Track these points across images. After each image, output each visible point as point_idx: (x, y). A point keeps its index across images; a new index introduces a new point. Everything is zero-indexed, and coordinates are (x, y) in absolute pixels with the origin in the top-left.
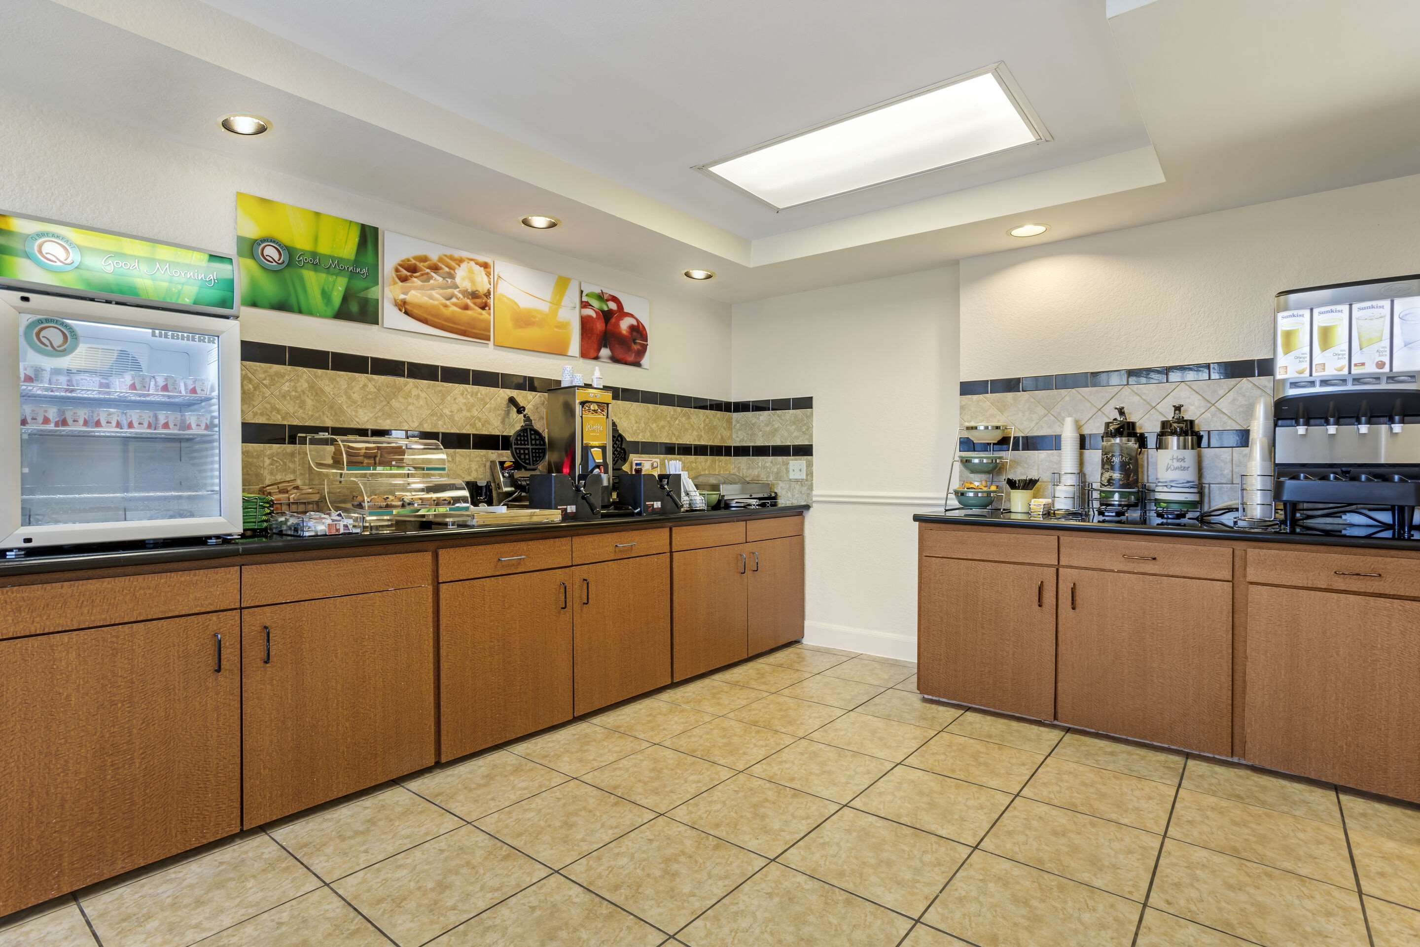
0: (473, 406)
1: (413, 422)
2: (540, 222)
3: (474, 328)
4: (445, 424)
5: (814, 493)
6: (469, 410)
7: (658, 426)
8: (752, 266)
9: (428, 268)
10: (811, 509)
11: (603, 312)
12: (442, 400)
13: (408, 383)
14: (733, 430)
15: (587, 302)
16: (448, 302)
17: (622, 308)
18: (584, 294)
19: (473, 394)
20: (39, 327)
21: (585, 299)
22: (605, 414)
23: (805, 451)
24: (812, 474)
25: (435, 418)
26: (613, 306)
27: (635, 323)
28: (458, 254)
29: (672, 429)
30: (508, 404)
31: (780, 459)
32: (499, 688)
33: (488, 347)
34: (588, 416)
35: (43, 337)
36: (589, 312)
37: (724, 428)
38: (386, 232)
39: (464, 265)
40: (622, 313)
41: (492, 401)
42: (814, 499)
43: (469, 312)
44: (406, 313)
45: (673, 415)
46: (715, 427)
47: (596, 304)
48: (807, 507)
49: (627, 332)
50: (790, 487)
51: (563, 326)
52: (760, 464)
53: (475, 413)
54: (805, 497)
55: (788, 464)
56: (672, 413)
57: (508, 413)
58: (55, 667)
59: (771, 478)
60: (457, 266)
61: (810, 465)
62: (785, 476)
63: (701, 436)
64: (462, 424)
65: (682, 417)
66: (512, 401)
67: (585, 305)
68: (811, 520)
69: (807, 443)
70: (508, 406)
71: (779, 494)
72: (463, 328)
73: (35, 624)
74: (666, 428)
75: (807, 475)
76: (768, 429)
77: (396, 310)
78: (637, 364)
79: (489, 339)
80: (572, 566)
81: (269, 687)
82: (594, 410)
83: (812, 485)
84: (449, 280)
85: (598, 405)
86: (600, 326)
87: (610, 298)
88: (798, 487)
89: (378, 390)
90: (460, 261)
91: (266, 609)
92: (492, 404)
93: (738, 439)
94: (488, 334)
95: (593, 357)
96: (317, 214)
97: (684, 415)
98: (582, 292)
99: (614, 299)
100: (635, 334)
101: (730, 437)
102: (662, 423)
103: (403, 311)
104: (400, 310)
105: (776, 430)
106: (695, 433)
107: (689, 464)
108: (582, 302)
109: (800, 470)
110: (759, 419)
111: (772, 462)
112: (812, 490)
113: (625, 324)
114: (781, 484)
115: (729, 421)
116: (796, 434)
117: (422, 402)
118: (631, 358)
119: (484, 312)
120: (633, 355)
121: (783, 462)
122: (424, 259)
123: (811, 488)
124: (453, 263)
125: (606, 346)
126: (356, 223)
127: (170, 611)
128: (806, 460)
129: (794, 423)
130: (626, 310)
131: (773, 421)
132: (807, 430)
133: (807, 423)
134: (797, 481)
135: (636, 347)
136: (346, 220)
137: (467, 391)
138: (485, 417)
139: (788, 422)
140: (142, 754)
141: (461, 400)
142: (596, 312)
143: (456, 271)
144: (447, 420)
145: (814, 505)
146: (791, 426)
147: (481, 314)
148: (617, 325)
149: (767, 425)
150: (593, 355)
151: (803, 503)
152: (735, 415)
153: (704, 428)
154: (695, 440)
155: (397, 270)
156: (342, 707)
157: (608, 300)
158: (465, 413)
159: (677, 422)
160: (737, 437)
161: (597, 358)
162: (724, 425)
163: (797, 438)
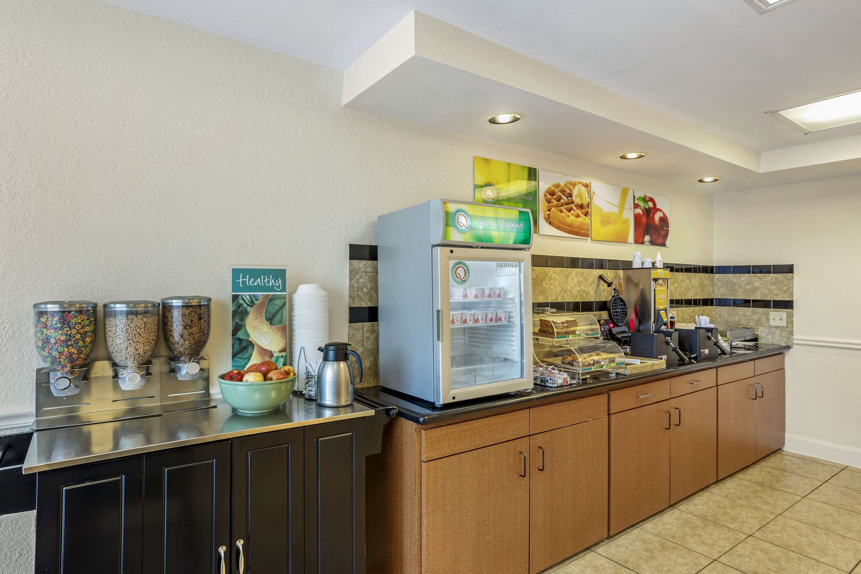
0: (581, 282)
1: (553, 296)
2: (632, 155)
3: (581, 229)
4: (568, 296)
5: (795, 336)
6: (579, 286)
7: (674, 287)
8: (761, 172)
9: (560, 192)
10: (792, 349)
11: (646, 209)
12: (567, 280)
13: (550, 270)
14: (715, 287)
15: (637, 204)
16: (569, 214)
17: (656, 206)
18: (636, 199)
19: (582, 274)
20: (456, 268)
21: (636, 202)
22: (666, 286)
23: (788, 305)
24: (792, 323)
25: (563, 293)
26: (651, 204)
27: (662, 215)
28: (573, 180)
29: (681, 289)
30: (598, 279)
31: (760, 310)
32: (636, 485)
33: (588, 242)
34: (658, 288)
35: (458, 273)
36: (639, 211)
37: (710, 286)
38: (540, 170)
39: (576, 187)
40: (655, 209)
41: (591, 278)
42: (795, 342)
43: (579, 219)
44: (550, 223)
45: (682, 279)
46: (705, 286)
47: (642, 204)
48: (788, 347)
49: (659, 222)
50: (770, 331)
51: (626, 222)
52: (741, 313)
53: (582, 287)
54: (785, 340)
55: (769, 314)
56: (682, 277)
57: (598, 285)
58: (462, 473)
59: (752, 324)
60: (573, 188)
61: (790, 317)
62: (765, 322)
63: (697, 293)
64: (576, 295)
65: (687, 280)
66: (601, 277)
67: (636, 206)
68: (789, 358)
69: (787, 299)
70: (599, 281)
71: (760, 336)
72: (576, 230)
73: (456, 448)
74: (679, 289)
75: (787, 323)
76: (748, 287)
77: (545, 221)
78: (664, 245)
79: (589, 237)
80: (670, 399)
81: (540, 485)
82: (661, 284)
83: (792, 331)
84: (570, 198)
85: (663, 280)
86: (644, 220)
87: (649, 199)
88: (778, 332)
89: (537, 276)
90: (574, 185)
91: (539, 435)
92: (590, 280)
93: (720, 294)
94: (588, 232)
95: (641, 242)
96: (509, 164)
97: (688, 278)
98: (634, 197)
99: (652, 200)
100: (662, 223)
101: (713, 292)
102: (676, 285)
103: (548, 222)
104: (547, 222)
105: (757, 288)
106: (694, 291)
107: (690, 314)
108: (635, 204)
109: (781, 319)
110: (740, 279)
111: (752, 312)
112: (792, 335)
113: (658, 216)
114: (761, 329)
115: (713, 280)
116: (776, 292)
117: (557, 283)
118: (660, 241)
119: (586, 218)
120: (662, 238)
121: (763, 312)
122: (557, 186)
123: (791, 333)
124: (571, 187)
125: (647, 234)
126: (526, 167)
127: (503, 438)
128: (787, 312)
129: (775, 284)
130: (658, 207)
131: (754, 281)
132: (787, 289)
133: (788, 284)
134: (777, 327)
135: (663, 233)
136: (522, 166)
137: (578, 273)
138: (587, 290)
139: (769, 283)
140: (493, 527)
141: (576, 279)
142: (643, 211)
143: (573, 192)
144: (569, 293)
145: (794, 346)
146: (772, 286)
147: (585, 219)
148: (653, 218)
149: (748, 284)
150: (640, 240)
151: (784, 344)
152: (717, 276)
153: (699, 286)
154: (693, 296)
155: (545, 196)
156: (569, 498)
157: (648, 201)
158: (578, 288)
159: (684, 284)
160: (719, 292)
161: (643, 243)
162: (710, 283)
163: (777, 295)
